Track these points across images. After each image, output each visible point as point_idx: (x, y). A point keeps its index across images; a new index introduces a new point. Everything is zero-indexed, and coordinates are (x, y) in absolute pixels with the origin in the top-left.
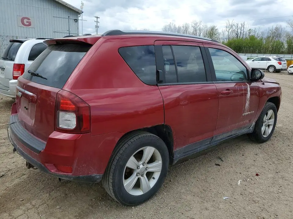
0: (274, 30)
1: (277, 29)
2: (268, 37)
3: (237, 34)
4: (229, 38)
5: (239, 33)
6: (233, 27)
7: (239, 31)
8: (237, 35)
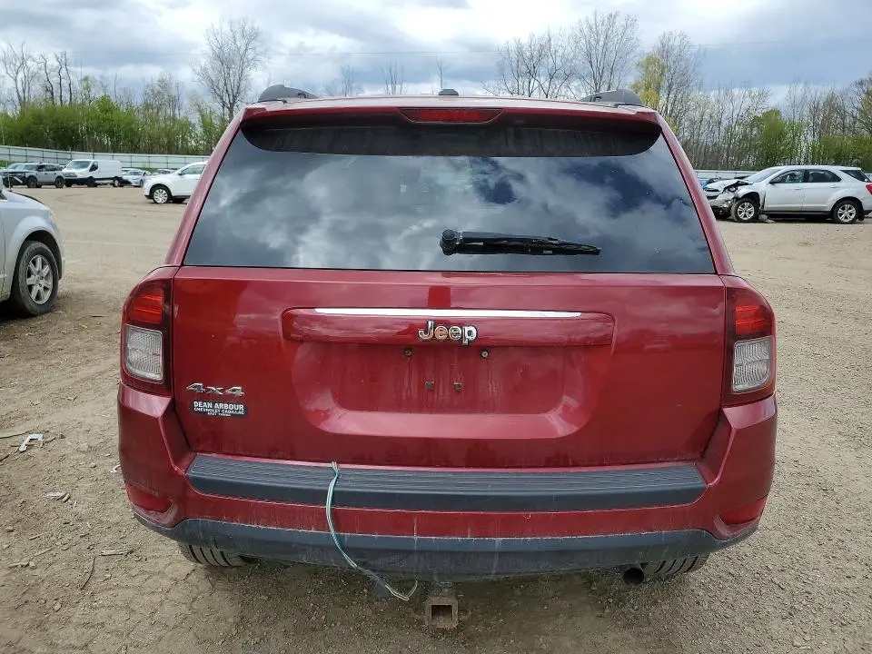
0: (157, 88)
1: (164, 84)
2: (147, 106)
3: (49, 90)
4: (23, 102)
5: (56, 87)
6: (29, 63)
7: (54, 80)
8: (49, 93)
